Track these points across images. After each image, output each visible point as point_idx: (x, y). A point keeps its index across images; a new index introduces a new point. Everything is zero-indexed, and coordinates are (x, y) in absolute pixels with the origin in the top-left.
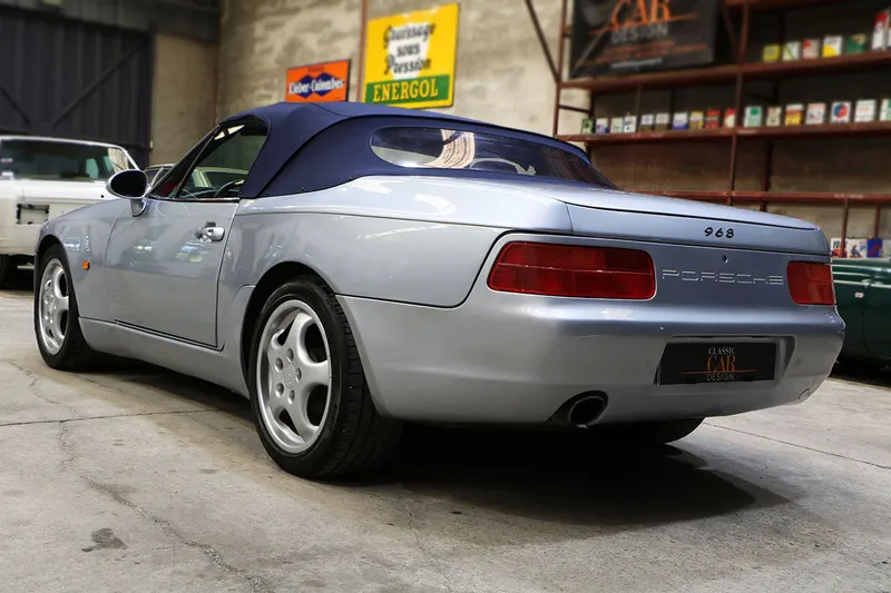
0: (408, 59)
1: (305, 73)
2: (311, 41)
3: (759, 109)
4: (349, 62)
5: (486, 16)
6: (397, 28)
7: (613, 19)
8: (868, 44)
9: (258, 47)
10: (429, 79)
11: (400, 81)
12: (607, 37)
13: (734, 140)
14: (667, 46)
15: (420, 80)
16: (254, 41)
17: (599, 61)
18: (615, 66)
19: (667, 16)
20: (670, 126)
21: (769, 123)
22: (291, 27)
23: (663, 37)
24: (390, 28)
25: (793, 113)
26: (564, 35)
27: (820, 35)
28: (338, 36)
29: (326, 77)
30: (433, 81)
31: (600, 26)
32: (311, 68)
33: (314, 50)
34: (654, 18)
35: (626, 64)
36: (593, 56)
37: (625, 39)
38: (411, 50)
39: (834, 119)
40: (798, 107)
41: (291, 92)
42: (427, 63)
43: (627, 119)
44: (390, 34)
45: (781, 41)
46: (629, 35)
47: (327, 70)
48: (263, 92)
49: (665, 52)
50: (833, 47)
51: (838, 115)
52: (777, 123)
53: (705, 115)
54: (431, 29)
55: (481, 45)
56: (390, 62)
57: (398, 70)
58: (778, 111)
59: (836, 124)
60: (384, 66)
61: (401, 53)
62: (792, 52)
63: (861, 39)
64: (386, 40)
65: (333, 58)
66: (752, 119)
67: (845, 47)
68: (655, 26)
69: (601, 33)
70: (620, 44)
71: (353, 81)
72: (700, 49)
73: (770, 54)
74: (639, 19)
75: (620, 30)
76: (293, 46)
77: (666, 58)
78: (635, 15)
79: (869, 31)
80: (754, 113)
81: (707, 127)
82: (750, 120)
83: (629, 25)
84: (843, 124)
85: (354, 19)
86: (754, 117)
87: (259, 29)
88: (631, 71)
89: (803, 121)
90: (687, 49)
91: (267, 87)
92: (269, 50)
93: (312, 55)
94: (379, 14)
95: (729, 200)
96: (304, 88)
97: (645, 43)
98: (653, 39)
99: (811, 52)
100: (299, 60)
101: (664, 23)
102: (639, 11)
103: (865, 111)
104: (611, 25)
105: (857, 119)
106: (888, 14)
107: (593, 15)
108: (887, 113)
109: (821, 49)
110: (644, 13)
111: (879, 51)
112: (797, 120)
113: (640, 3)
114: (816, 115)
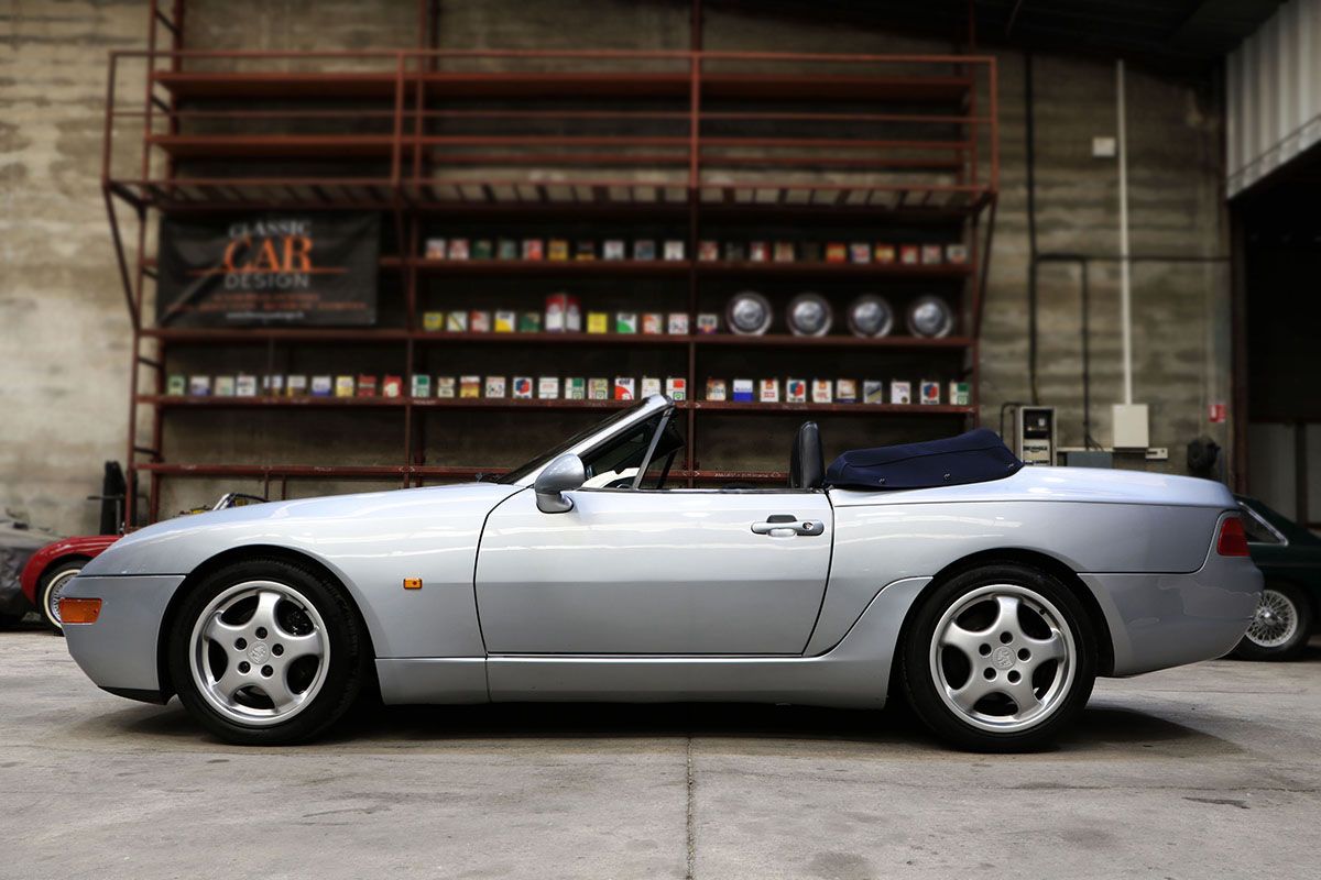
3: (428, 378)
7: (227, 260)
8: (542, 323)
12: (217, 280)
13: (408, 409)
14: (310, 300)
17: (205, 307)
18: (232, 316)
19: (306, 265)
20: (307, 390)
21: (441, 394)
23: (301, 289)
25: (470, 385)
26: (142, 270)
27: (491, 308)
31: (207, 266)
34: (288, 266)
35: (250, 315)
36: (195, 300)
37: (245, 285)
39: (516, 393)
40: (475, 379)
43: (241, 379)
45: (447, 308)
46: (251, 280)
49: (308, 306)
50: (506, 323)
51: (519, 389)
52: (451, 394)
53: (356, 381)
58: (451, 381)
59: (519, 399)
62: (457, 323)
63: (535, 318)
66: (419, 389)
67: (518, 324)
68: (291, 275)
69: (208, 274)
70: (239, 290)
72: (355, 308)
73: (432, 321)
74: (265, 264)
75: (240, 276)
77: (308, 313)
78: (259, 259)
79: (543, 311)
80: (420, 382)
81: (361, 394)
82: (418, 390)
83: (248, 269)
84: (526, 399)
86: (422, 387)
88: (257, 324)
89: (482, 394)
90: (339, 306)
95: (406, 476)
97: (273, 293)
98: (290, 290)
99: (481, 324)
101: (302, 275)
102: (265, 255)
103: (548, 388)
104: (224, 267)
105: (542, 396)
106: (563, 297)
107: (192, 251)
108: (572, 391)
109: (492, 323)
110: (272, 259)
111: (556, 332)
112: (474, 393)
113: (268, 246)
114: (497, 388)
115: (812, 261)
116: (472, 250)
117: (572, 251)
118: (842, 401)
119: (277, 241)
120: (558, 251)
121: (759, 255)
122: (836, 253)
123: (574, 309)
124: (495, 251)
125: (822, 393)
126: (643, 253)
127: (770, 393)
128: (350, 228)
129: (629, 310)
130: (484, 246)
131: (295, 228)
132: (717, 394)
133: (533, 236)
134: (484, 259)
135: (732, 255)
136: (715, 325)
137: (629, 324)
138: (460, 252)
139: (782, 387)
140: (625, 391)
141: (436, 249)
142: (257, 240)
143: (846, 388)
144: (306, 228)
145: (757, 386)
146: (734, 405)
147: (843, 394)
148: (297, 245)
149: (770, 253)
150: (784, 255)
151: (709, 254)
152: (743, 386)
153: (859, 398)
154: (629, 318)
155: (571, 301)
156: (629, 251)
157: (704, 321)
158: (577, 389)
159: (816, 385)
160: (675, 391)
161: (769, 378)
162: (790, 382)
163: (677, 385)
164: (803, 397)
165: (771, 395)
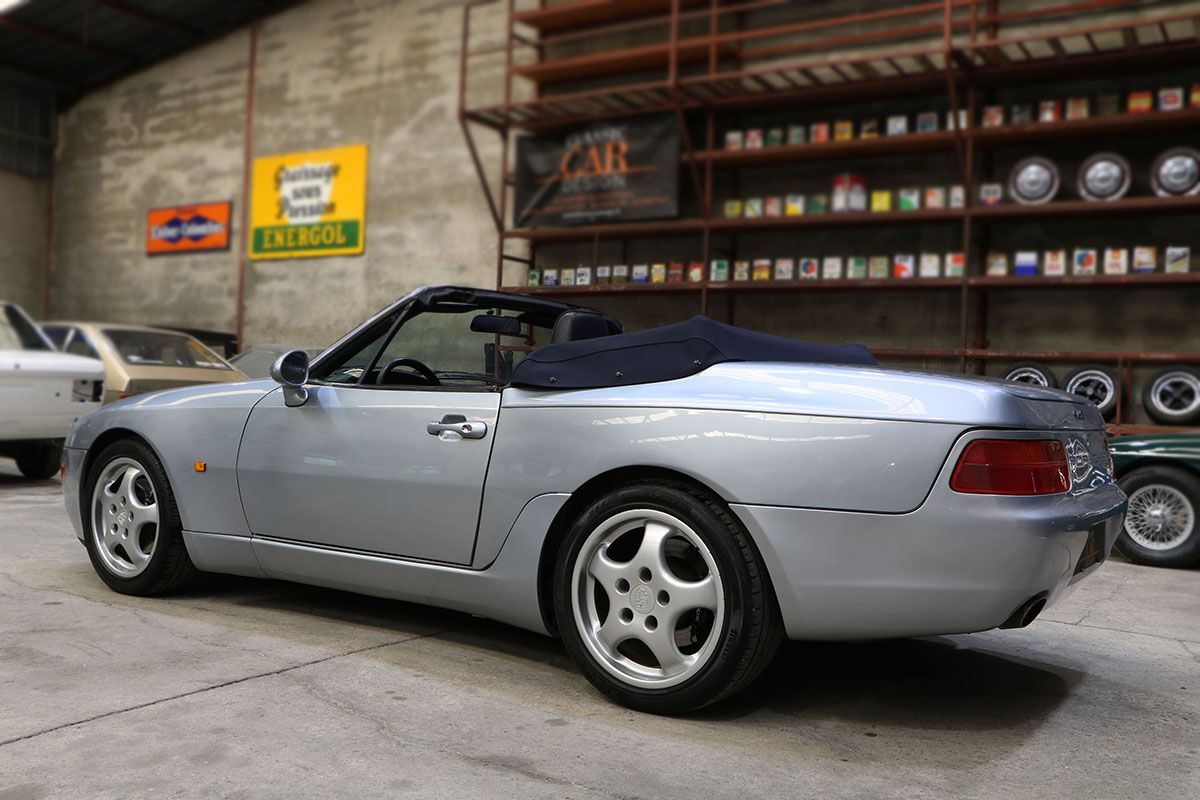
0: (306, 202)
1: (171, 215)
2: (179, 180)
3: (725, 263)
4: (230, 205)
5: (401, 158)
6: (292, 168)
7: (563, 166)
8: (829, 206)
9: (107, 185)
10: (334, 224)
11: (297, 227)
12: (556, 187)
13: (704, 292)
14: (625, 197)
15: (322, 225)
16: (101, 177)
17: (548, 210)
18: (567, 216)
19: (623, 166)
20: (629, 278)
21: (737, 277)
22: (151, 163)
23: (620, 189)
24: (282, 168)
25: (761, 268)
26: (506, 182)
27: (782, 193)
28: (214, 174)
29: (200, 220)
30: (339, 228)
31: (548, 174)
32: (180, 209)
33: (182, 188)
34: (609, 168)
35: (579, 214)
36: (541, 204)
37: (576, 188)
38: (309, 193)
39: (803, 274)
40: (765, 262)
41: (154, 236)
42: (330, 208)
43: (580, 270)
44: (283, 175)
45: (743, 197)
46: (581, 184)
48: (115, 235)
49: (624, 203)
50: (796, 207)
51: (806, 271)
52: (745, 277)
53: (668, 268)
54: (334, 171)
55: (397, 189)
56: (283, 206)
57: (295, 213)
58: (746, 265)
59: (805, 280)
61: (297, 195)
62: (753, 209)
63: (821, 200)
64: (278, 181)
65: (207, 198)
66: (718, 273)
67: (807, 206)
68: (611, 176)
69: (549, 181)
70: (572, 193)
71: (236, 224)
72: (661, 201)
73: (732, 209)
74: (592, 169)
75: (572, 179)
76: (154, 185)
77: (624, 210)
78: (588, 165)
79: (829, 191)
80: (720, 267)
81: (670, 280)
82: (717, 274)
83: (580, 174)
84: (812, 279)
85: (236, 157)
86: (720, 271)
87: (107, 164)
88: (586, 222)
89: (772, 275)
90: (648, 201)
91: (120, 229)
92: (123, 188)
93: (181, 195)
94: (267, 152)
96: (172, 232)
97: (600, 192)
98: (609, 190)
99: (774, 209)
100: (161, 200)
101: (620, 174)
102: (592, 161)
103: (832, 268)
104: (561, 174)
105: (825, 276)
106: (846, 178)
107: (539, 163)
108: (854, 271)
109: (783, 208)
110: (597, 164)
111: (841, 213)
112: (765, 275)
113: (593, 153)
114: (784, 269)
115: (1110, 115)
116: (765, 138)
117: (857, 131)
118: (1139, 271)
119: (600, 146)
120: (843, 132)
121: (1048, 116)
122: (1140, 103)
123: (858, 188)
124: (785, 138)
125: (1116, 263)
126: (928, 126)
127: (1055, 265)
128: (658, 129)
129: (909, 185)
130: (776, 133)
131: (614, 134)
132: (998, 268)
133: (820, 120)
134: (775, 146)
135: (1020, 118)
136: (998, 196)
137: (911, 200)
138: (755, 142)
139: (1069, 258)
140: (903, 268)
141: (734, 138)
142: (585, 147)
143: (1144, 257)
144: (624, 133)
145: (1041, 258)
146: (1014, 280)
147: (1140, 264)
148: (616, 149)
149: (1061, 111)
150: (1077, 112)
151: (994, 119)
152: (1026, 258)
153: (1160, 266)
154: (911, 194)
155: (854, 181)
156: (912, 126)
157: (988, 192)
158: (859, 268)
159: (1109, 255)
160: (954, 267)
161: (1055, 249)
162: (1078, 253)
163: (956, 261)
164: (1092, 268)
165: (1058, 267)
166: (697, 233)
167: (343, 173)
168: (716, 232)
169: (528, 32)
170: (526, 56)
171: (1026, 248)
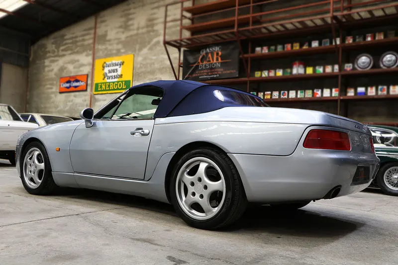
0: (113, 74)
1: (68, 79)
2: (70, 67)
3: (255, 92)
4: (87, 75)
5: (145, 59)
6: (108, 63)
7: (199, 61)
8: (291, 73)
9: (47, 69)
10: (122, 82)
11: (110, 83)
12: (198, 66)
14: (220, 71)
15: (118, 82)
16: (44, 67)
17: (194, 75)
18: (201, 77)
19: (220, 59)
22: (61, 62)
23: (219, 68)
24: (105, 63)
25: (267, 94)
26: (180, 66)
27: (275, 68)
28: (82, 65)
29: (77, 81)
30: (124, 82)
31: (195, 63)
32: (70, 77)
33: (72, 70)
34: (215, 61)
35: (205, 77)
36: (192, 73)
37: (204, 68)
38: (114, 71)
40: (269, 93)
41: (62, 86)
42: (121, 76)
44: (105, 65)
45: (261, 70)
46: (205, 66)
47: (78, 78)
48: (48, 86)
49: (220, 73)
50: (280, 73)
51: (283, 95)
52: (262, 98)
54: (122, 63)
55: (143, 70)
56: (105, 75)
57: (109, 78)
58: (262, 94)
59: (283, 98)
60: (103, 77)
61: (110, 72)
62: (265, 74)
63: (289, 70)
64: (104, 67)
65: (80, 73)
67: (283, 73)
68: (216, 63)
69: (195, 65)
70: (202, 69)
71: (89, 82)
72: (234, 72)
73: (258, 74)
74: (209, 61)
75: (203, 65)
76: (62, 69)
77: (220, 75)
78: (207, 59)
79: (291, 68)
83: (205, 63)
84: (285, 98)
85: (90, 59)
87: (47, 62)
88: (207, 79)
89: (271, 97)
90: (228, 72)
91: (50, 84)
92: (53, 70)
93: (71, 72)
94: (100, 58)
96: (68, 85)
97: (212, 69)
98: (215, 68)
99: (272, 74)
100: (65, 74)
101: (219, 63)
102: (209, 58)
103: (292, 94)
104: (199, 63)
105: (290, 97)
106: (297, 62)
107: (191, 59)
108: (300, 95)
109: (275, 73)
110: (211, 59)
111: (295, 75)
112: (269, 97)
113: (210, 55)
114: (276, 95)
115: (392, 38)
116: (269, 49)
117: (301, 46)
119: (212, 53)
120: (296, 47)
121: (369, 39)
123: (301, 66)
124: (276, 49)
125: (394, 90)
126: (326, 43)
127: (372, 92)
128: (232, 47)
129: (320, 65)
130: (273, 48)
131: (217, 49)
132: (351, 93)
133: (288, 43)
134: (273, 52)
135: (359, 40)
136: (351, 68)
137: (320, 70)
138: (265, 50)
139: (377, 89)
140: (317, 94)
141: (258, 49)
142: (207, 54)
144: (220, 48)
145: (366, 90)
146: (358, 97)
148: (217, 54)
149: (374, 37)
150: (380, 37)
151: (350, 40)
152: (361, 90)
154: (320, 68)
155: (300, 63)
156: (320, 44)
157: (347, 67)
158: (302, 94)
159: (391, 87)
160: (335, 93)
161: (371, 86)
162: (380, 87)
163: (336, 91)
164: (385, 93)
165: (373, 92)
166: (245, 83)
167: (125, 64)
168: (252, 82)
169: (188, 15)
170: (187, 22)
171: (361, 86)
